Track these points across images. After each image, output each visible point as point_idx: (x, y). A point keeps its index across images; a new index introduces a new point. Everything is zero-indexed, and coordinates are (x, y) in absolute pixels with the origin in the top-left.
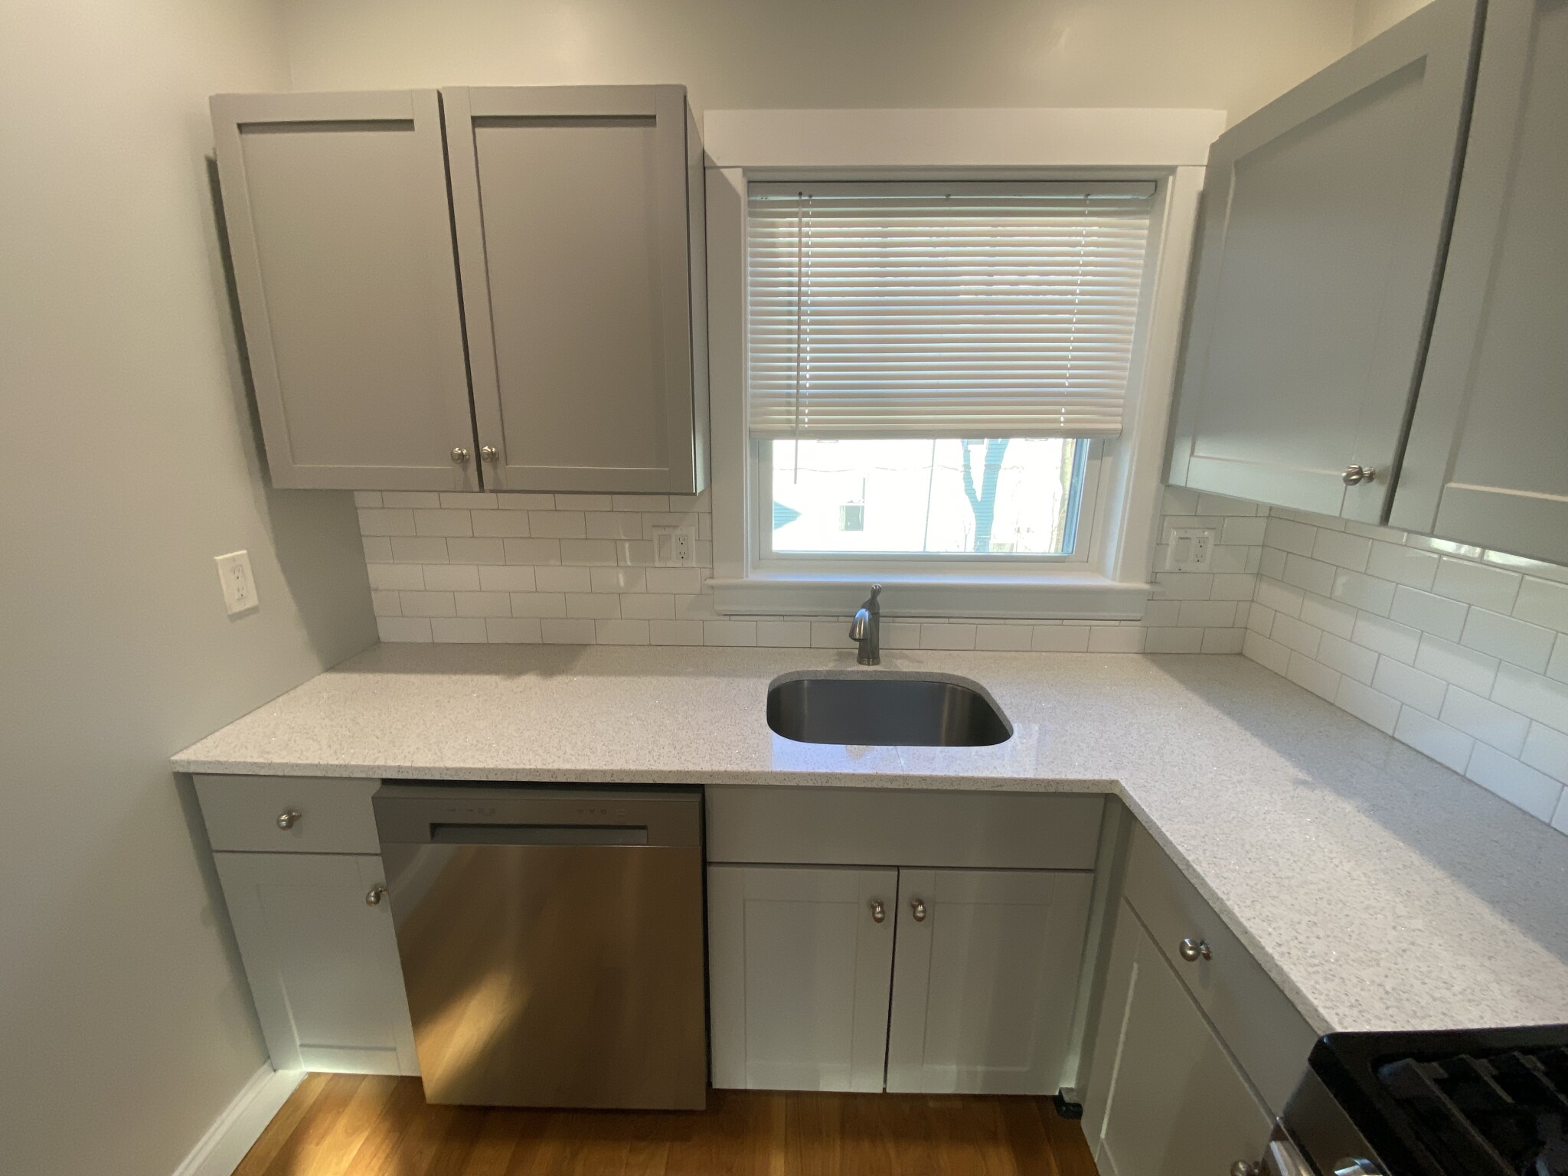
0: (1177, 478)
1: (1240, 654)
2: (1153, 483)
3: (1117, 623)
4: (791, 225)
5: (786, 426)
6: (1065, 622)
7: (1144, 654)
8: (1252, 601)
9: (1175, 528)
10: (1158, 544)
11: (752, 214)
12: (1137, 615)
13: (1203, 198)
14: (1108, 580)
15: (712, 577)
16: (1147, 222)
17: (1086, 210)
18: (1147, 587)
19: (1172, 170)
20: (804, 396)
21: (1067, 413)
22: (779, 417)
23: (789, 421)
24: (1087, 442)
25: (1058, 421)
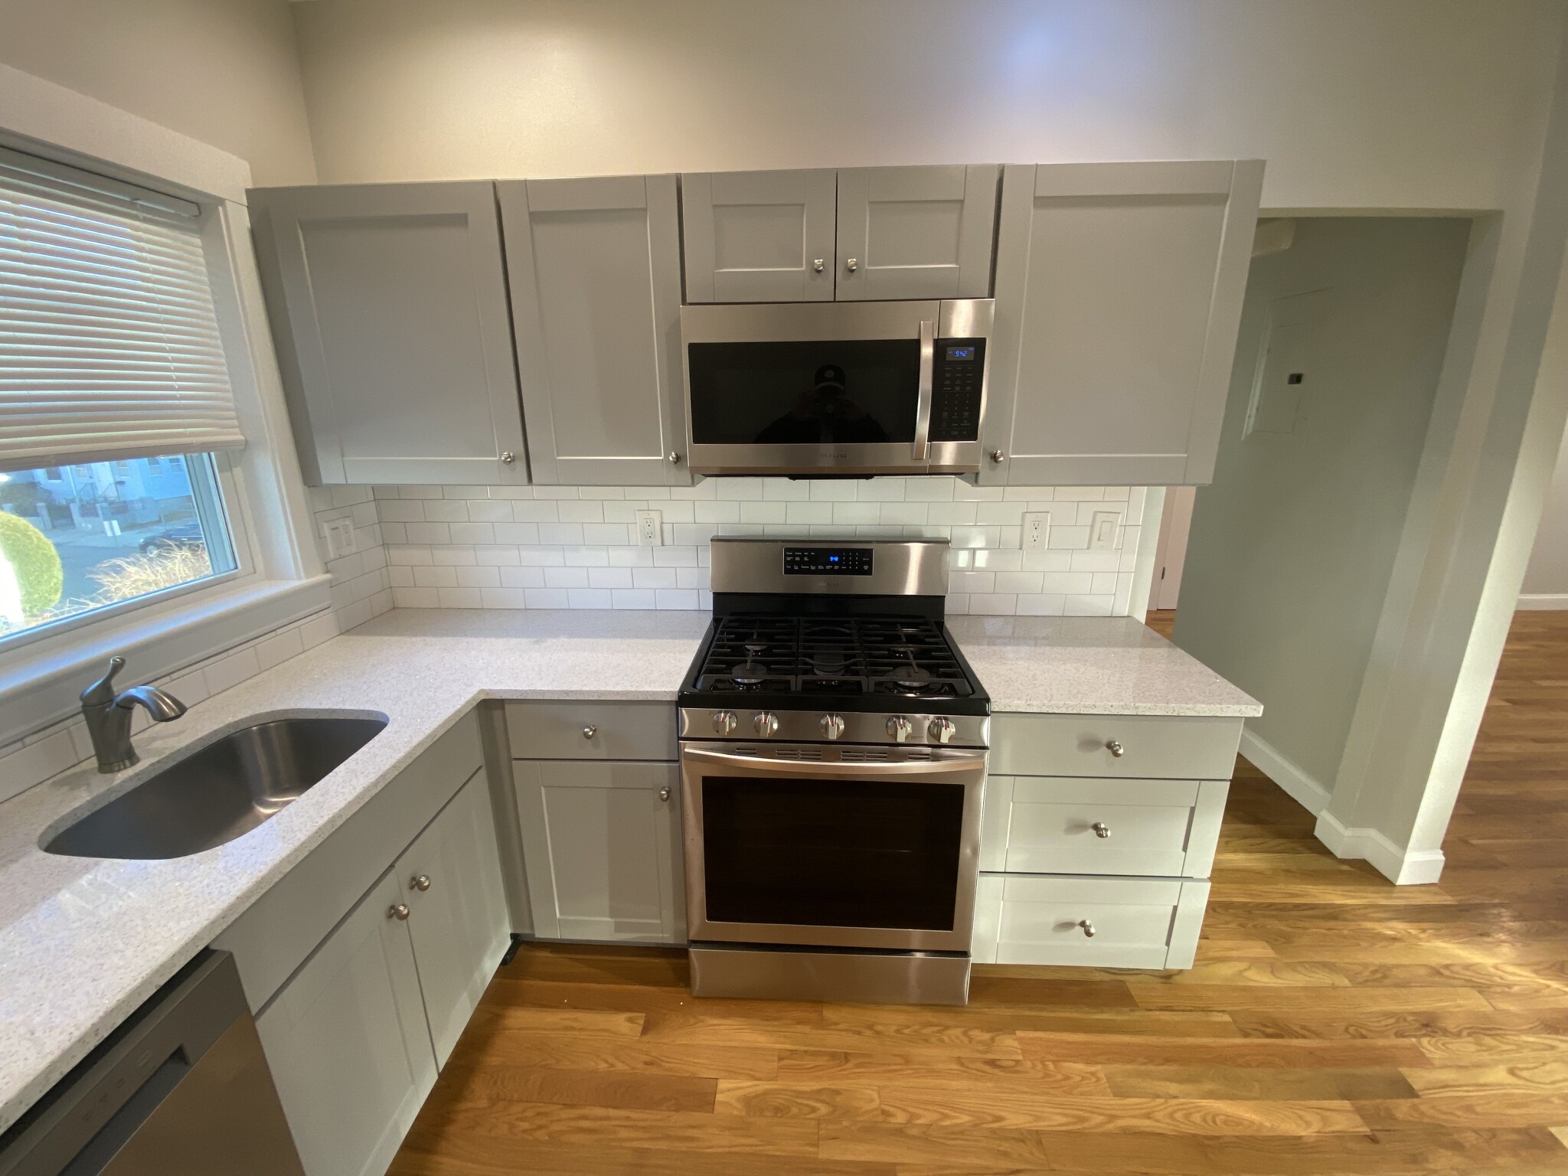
1: (395, 608)
3: (315, 616)
6: (279, 631)
7: (342, 634)
8: (387, 566)
9: (325, 522)
10: (319, 537)
12: (327, 604)
13: (254, 234)
14: (293, 582)
16: (198, 241)
17: (140, 214)
18: (325, 576)
19: (219, 200)
24: (212, 456)
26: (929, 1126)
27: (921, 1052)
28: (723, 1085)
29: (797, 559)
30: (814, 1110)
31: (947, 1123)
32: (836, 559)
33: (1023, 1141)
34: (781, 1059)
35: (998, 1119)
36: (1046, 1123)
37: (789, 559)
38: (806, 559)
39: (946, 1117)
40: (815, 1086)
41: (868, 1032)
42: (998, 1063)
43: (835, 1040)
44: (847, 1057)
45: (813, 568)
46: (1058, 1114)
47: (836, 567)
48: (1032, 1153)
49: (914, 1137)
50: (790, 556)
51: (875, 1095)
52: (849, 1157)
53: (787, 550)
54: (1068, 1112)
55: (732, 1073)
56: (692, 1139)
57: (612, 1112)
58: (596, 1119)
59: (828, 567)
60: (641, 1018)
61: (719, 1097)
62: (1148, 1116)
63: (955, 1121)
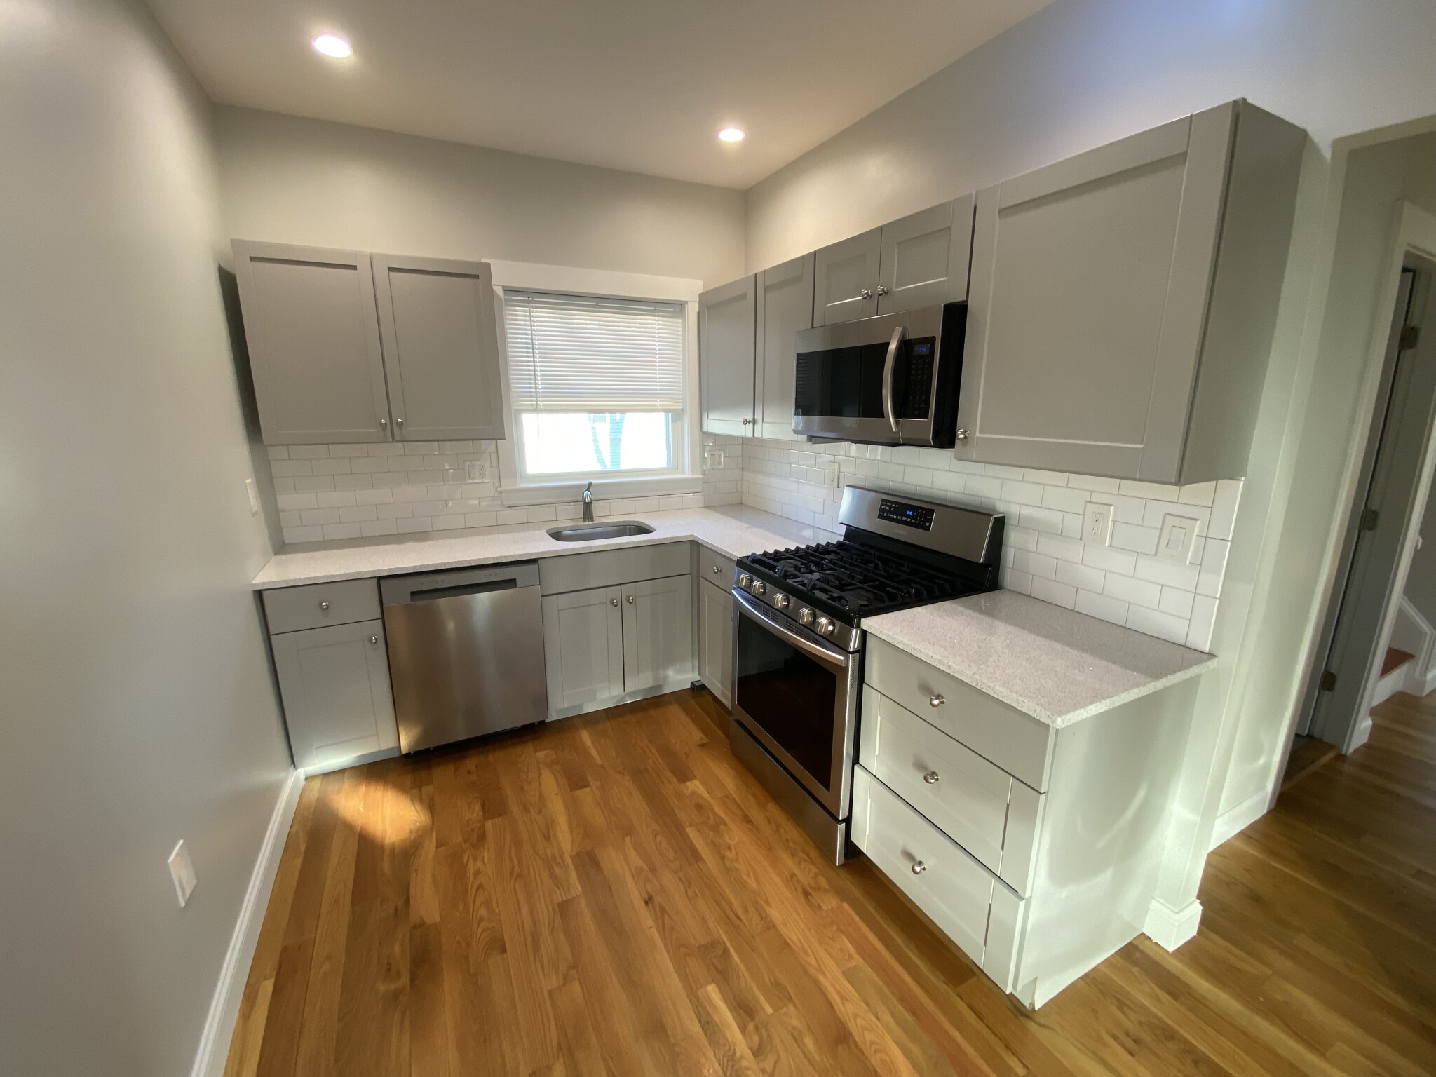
0: (705, 429)
1: (740, 503)
2: (697, 432)
3: (692, 493)
4: (525, 311)
5: (530, 407)
7: (705, 507)
8: (742, 480)
10: (704, 458)
11: (507, 305)
12: (699, 490)
13: (699, 314)
14: (687, 475)
15: (500, 486)
16: (680, 321)
17: (656, 314)
18: (701, 476)
19: (686, 302)
20: (539, 393)
21: (660, 402)
22: (528, 403)
23: (532, 405)
24: (670, 414)
25: (656, 405)
26: (737, 869)
27: (784, 856)
28: (696, 782)
29: (888, 508)
30: (709, 818)
31: (745, 877)
32: (911, 513)
33: (762, 918)
34: (726, 796)
35: (767, 902)
36: (786, 931)
37: (883, 507)
38: (892, 509)
39: (749, 876)
40: (722, 815)
41: (774, 826)
42: (809, 897)
43: (755, 814)
44: (749, 821)
45: (895, 517)
46: (796, 935)
47: (909, 520)
48: (757, 925)
49: (725, 865)
50: (884, 505)
51: (736, 840)
52: (694, 841)
53: (883, 500)
54: (804, 942)
55: (704, 783)
56: (663, 782)
57: (656, 753)
58: (651, 751)
59: (904, 519)
60: (706, 740)
61: (688, 783)
62: (842, 998)
63: (749, 881)
